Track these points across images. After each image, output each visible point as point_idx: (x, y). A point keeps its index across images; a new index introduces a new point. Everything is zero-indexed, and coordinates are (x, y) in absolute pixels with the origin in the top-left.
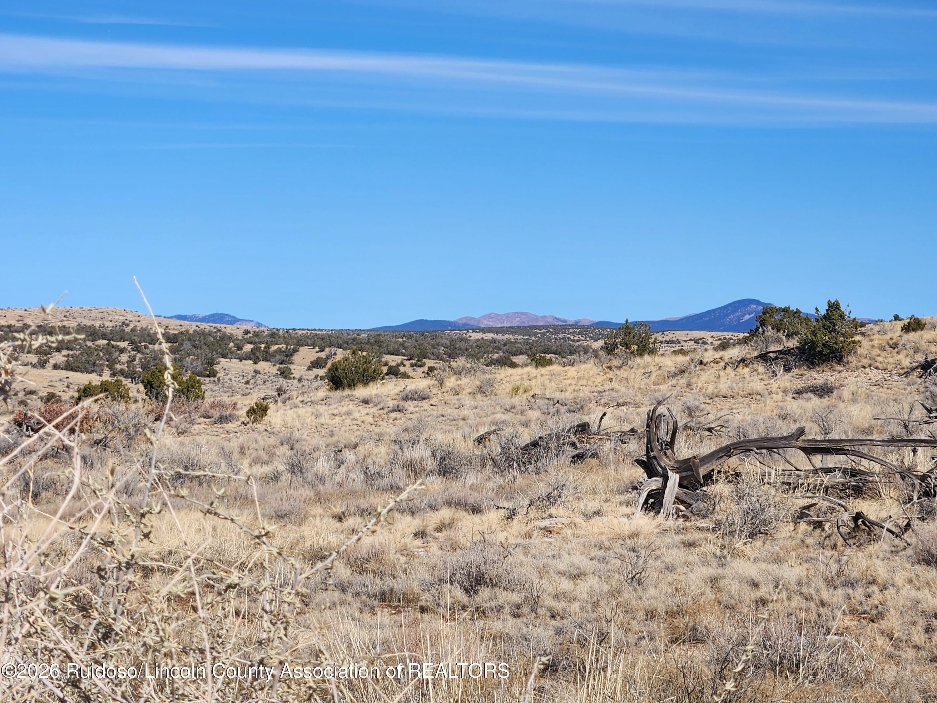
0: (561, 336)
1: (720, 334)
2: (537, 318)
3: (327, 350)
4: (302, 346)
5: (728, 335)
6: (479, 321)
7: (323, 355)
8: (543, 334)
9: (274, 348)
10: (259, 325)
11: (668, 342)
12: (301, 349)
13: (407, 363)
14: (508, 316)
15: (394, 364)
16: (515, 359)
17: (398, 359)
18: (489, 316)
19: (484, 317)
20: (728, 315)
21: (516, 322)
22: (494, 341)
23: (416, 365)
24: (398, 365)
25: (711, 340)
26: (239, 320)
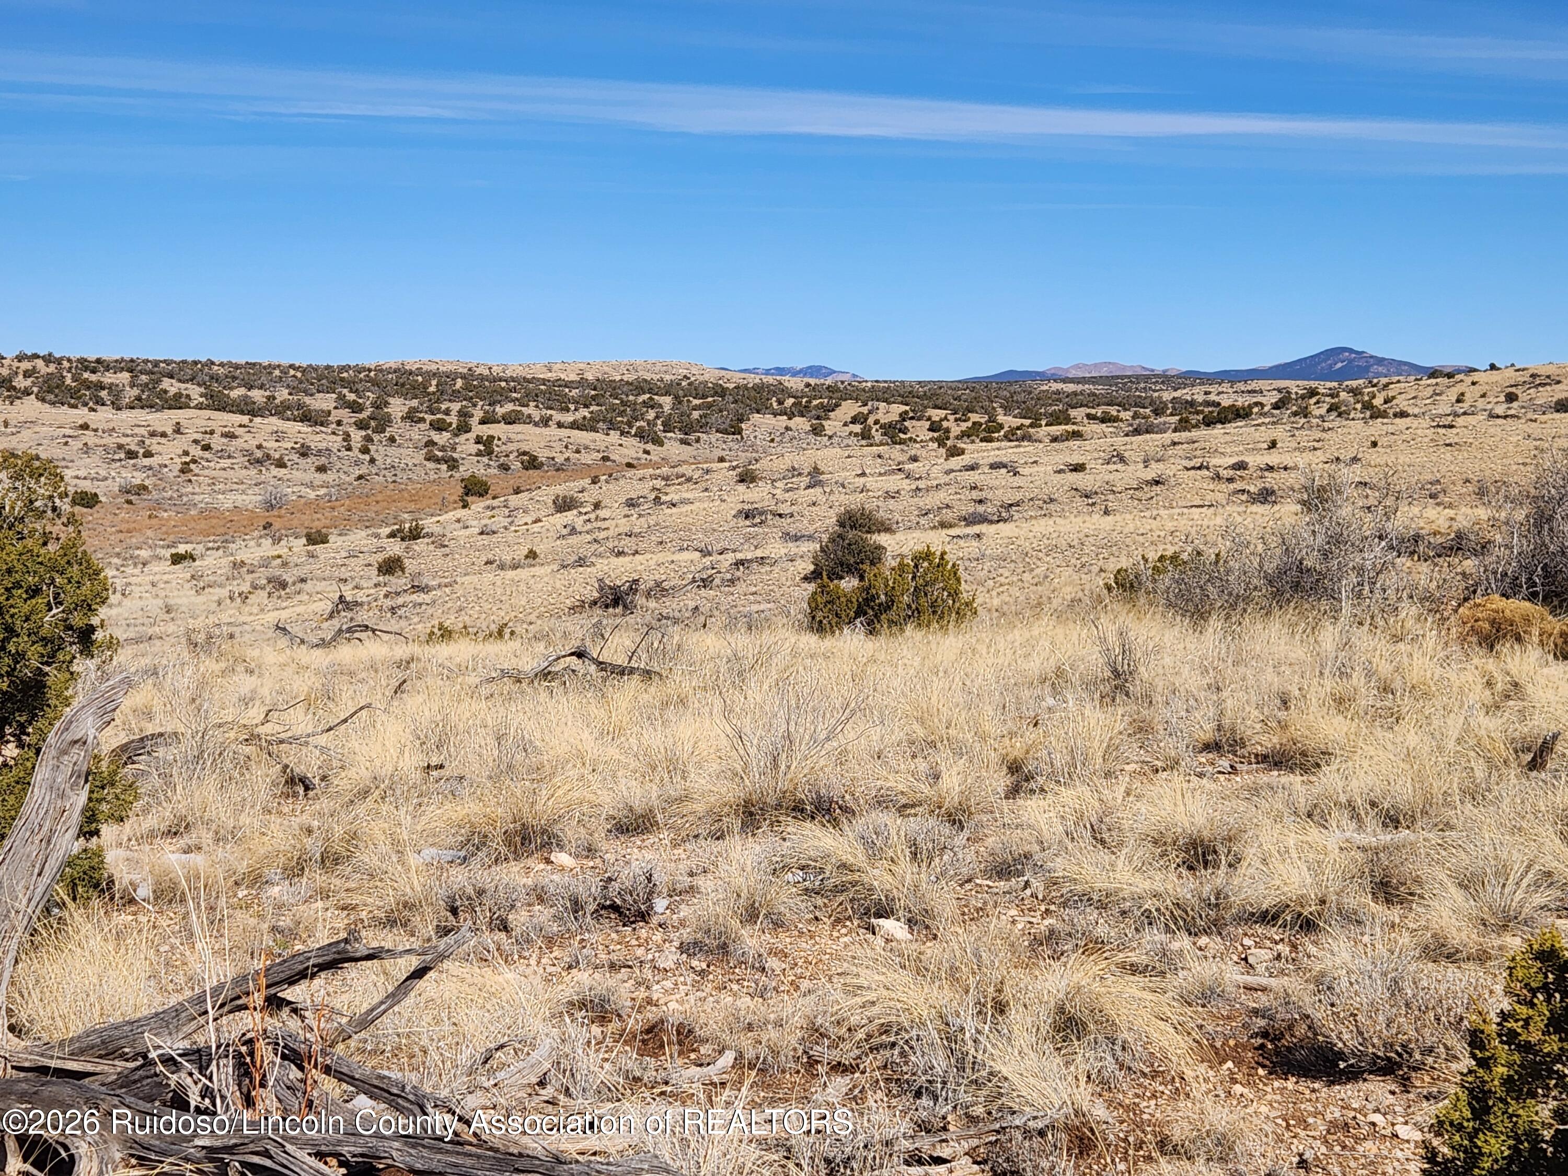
0: (1142, 385)
1: (1306, 382)
2: (1125, 367)
3: (870, 403)
4: (846, 400)
5: (1313, 384)
6: (1067, 370)
7: (865, 410)
8: (1125, 384)
9: (815, 402)
10: (854, 376)
11: (1249, 392)
12: (843, 403)
13: (951, 418)
14: (1095, 365)
15: (937, 419)
16: (1073, 413)
17: (942, 413)
18: (1077, 367)
19: (1072, 367)
20: (1319, 363)
21: (1104, 372)
22: (1058, 392)
23: (960, 419)
24: (942, 420)
25: (1295, 390)
26: (835, 372)
